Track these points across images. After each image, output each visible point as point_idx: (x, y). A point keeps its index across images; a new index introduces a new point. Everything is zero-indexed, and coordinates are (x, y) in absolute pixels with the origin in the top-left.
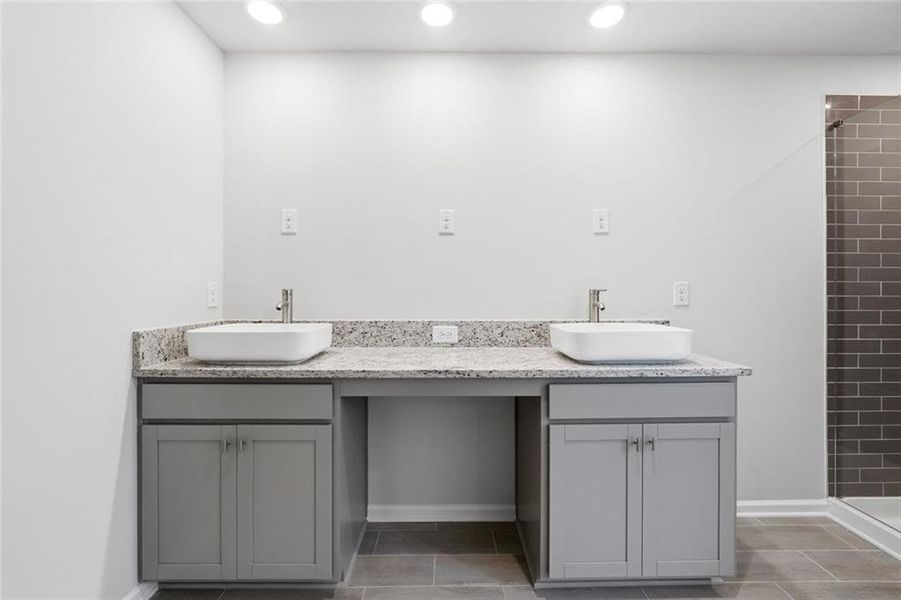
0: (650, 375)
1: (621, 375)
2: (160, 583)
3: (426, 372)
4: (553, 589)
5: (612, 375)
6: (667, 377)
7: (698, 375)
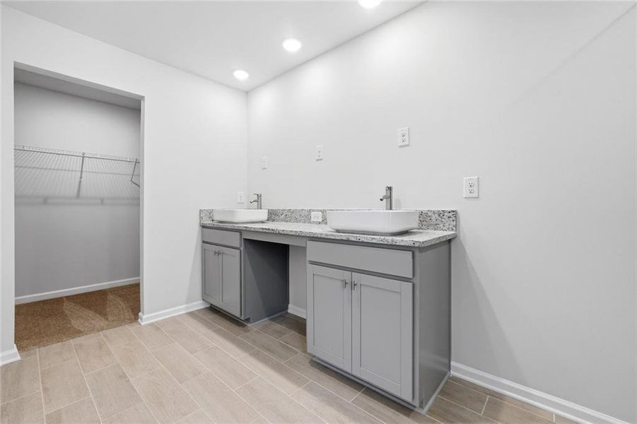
0: (353, 239)
1: (337, 238)
2: (211, 305)
3: (263, 229)
4: (324, 366)
5: (333, 238)
6: (363, 242)
7: (382, 242)
